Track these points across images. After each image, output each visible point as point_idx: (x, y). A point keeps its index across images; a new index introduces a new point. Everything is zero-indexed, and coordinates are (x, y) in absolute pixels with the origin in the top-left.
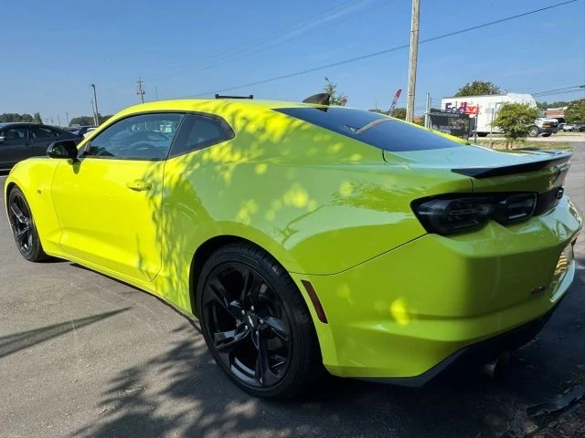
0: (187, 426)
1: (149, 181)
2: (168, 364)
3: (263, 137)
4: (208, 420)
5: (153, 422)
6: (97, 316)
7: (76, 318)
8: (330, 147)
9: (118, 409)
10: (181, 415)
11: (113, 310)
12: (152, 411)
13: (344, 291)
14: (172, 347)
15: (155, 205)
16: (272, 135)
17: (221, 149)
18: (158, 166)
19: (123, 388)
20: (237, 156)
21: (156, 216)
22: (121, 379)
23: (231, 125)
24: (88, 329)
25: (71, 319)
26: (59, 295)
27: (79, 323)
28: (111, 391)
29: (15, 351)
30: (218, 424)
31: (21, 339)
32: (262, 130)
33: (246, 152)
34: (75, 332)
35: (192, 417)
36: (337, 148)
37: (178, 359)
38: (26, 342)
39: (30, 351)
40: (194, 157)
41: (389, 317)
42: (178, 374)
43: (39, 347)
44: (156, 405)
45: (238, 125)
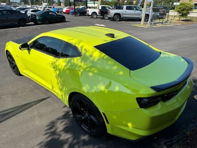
0: (69, 143)
1: (54, 65)
2: (62, 120)
3: (91, 59)
4: (75, 141)
5: (60, 141)
6: (40, 100)
7: (34, 101)
8: (113, 67)
9: (49, 136)
10: (68, 139)
11: (45, 97)
12: (59, 137)
13: (115, 117)
14: (63, 114)
15: (57, 74)
16: (94, 58)
17: (77, 60)
18: (57, 60)
19: (50, 129)
20: (82, 64)
21: (57, 77)
22: (49, 125)
23: (81, 51)
24: (38, 105)
25: (32, 101)
26: (27, 91)
27: (35, 103)
28: (47, 130)
29: (18, 113)
30: (78, 143)
31: (19, 109)
32: (91, 56)
33: (86, 63)
34: (34, 106)
35: (70, 140)
36: (115, 68)
37: (66, 118)
38: (20, 110)
39: (22, 113)
40: (69, 60)
41: (127, 126)
42: (66, 124)
43: (24, 112)
44: (60, 135)
45: (83, 52)
